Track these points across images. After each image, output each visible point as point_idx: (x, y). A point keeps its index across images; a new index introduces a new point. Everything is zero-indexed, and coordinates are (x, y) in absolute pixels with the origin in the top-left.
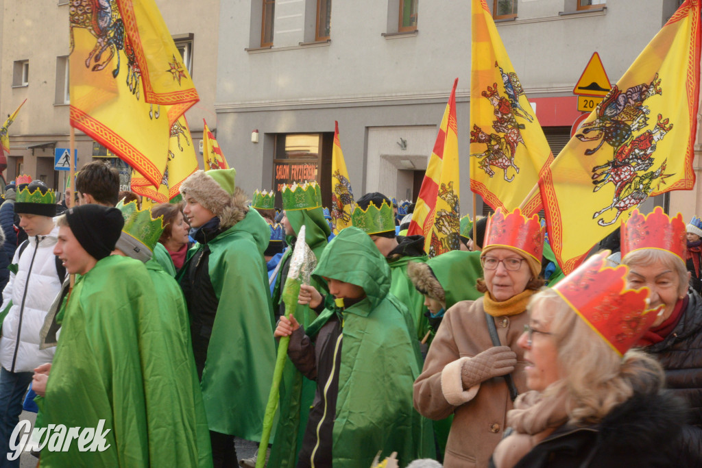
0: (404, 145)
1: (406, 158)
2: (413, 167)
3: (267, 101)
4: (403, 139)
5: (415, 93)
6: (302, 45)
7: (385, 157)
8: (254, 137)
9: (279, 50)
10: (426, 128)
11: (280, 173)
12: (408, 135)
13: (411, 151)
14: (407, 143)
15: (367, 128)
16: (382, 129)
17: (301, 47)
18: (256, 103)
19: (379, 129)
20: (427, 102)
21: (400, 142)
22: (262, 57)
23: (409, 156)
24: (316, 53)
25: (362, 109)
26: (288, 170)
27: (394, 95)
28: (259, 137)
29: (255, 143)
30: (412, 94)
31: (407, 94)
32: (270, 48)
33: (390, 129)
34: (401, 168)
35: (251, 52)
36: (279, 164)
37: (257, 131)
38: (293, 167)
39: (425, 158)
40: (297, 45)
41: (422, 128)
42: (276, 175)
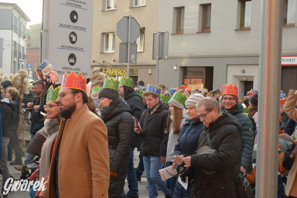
0: (244, 71)
1: (245, 76)
2: (247, 80)
3: (181, 54)
4: (244, 69)
5: (250, 52)
6: (197, 33)
7: (235, 76)
8: (175, 68)
9: (186, 35)
10: (254, 65)
11: (185, 82)
12: (246, 68)
13: (247, 74)
14: (245, 71)
15: (227, 65)
16: (235, 66)
17: (197, 34)
18: (176, 55)
19: (233, 65)
20: (255, 56)
21: (242, 71)
22: (178, 37)
23: (246, 76)
24: (204, 36)
25: (225, 58)
26: (189, 81)
27: (240, 53)
28: (177, 68)
29: (175, 70)
30: (248, 52)
31: (246, 53)
32: (183, 34)
33: (237, 65)
34: (241, 80)
35: (173, 35)
36: (185, 78)
37: (176, 66)
38: (192, 79)
39: (253, 77)
40: (196, 33)
41: (252, 65)
42: (184, 82)
